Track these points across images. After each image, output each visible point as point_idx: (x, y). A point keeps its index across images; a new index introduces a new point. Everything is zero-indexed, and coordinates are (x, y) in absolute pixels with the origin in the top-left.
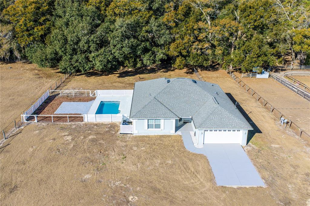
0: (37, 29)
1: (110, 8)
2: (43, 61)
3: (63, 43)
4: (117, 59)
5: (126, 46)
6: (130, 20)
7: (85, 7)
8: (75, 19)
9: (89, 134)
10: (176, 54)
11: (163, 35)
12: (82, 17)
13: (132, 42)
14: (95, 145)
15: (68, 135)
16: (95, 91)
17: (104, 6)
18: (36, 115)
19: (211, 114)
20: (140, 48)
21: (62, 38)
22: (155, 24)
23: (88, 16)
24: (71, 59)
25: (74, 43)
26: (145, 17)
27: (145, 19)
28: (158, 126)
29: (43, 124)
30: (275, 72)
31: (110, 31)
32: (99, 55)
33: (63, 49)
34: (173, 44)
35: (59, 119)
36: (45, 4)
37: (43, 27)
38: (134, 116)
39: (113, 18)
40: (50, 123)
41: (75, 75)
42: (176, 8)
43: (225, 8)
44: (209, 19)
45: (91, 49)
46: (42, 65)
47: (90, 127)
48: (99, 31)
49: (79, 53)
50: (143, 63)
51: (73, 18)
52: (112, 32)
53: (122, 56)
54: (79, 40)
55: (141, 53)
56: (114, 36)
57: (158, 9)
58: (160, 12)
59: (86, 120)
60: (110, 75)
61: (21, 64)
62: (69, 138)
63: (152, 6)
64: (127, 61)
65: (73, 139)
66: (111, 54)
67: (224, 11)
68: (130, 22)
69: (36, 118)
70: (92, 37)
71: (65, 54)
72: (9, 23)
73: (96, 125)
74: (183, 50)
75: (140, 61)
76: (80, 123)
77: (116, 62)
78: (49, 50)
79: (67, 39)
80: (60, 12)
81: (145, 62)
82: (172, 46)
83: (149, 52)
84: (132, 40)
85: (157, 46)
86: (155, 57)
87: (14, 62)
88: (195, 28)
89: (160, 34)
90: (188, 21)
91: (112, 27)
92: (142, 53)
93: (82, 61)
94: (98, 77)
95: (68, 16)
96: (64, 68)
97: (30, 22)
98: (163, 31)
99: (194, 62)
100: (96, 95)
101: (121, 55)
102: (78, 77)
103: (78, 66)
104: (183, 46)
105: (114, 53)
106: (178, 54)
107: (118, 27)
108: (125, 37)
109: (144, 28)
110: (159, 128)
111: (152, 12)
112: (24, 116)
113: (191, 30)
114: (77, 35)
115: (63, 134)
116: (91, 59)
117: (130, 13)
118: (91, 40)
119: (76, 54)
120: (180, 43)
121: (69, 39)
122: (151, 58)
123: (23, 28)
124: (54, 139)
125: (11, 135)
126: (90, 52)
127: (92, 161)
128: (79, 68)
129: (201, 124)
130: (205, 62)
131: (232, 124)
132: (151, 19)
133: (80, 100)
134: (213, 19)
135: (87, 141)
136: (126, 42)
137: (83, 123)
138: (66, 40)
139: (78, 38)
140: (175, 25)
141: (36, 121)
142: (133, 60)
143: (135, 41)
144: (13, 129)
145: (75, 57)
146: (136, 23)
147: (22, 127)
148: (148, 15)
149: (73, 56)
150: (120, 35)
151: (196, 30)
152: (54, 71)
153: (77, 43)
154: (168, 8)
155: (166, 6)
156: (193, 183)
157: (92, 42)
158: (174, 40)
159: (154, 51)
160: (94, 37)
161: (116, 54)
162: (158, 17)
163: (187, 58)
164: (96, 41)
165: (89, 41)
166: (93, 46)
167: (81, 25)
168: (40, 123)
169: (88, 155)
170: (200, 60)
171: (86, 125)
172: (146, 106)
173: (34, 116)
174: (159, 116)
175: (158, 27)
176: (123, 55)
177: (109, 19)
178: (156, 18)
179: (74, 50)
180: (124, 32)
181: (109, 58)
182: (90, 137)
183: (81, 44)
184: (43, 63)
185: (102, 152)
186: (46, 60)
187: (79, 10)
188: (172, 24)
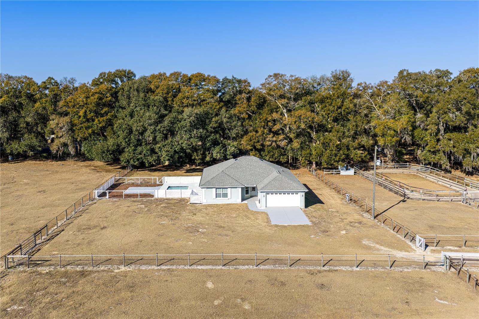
0: (99, 120)
1: (177, 99)
2: (104, 152)
3: (127, 133)
4: (184, 150)
5: (195, 136)
6: (198, 110)
7: (152, 97)
8: (141, 109)
9: (161, 204)
10: (249, 147)
11: (235, 127)
12: (149, 107)
13: (201, 133)
14: (167, 209)
15: (141, 205)
16: (163, 178)
17: (171, 97)
18: (108, 191)
19: (272, 180)
20: (210, 140)
21: (126, 128)
22: (226, 115)
23: (155, 106)
24: (135, 150)
25: (139, 133)
26: (214, 108)
27: (215, 110)
28: (225, 195)
29: (115, 199)
30: (364, 170)
31: (178, 121)
32: (166, 145)
33: (127, 140)
34: (245, 137)
35: (128, 196)
36: (108, 95)
37: (105, 118)
38: (203, 185)
39: (181, 109)
40: (121, 199)
42: (249, 99)
43: (301, 99)
44: (286, 111)
45: (158, 139)
46: (103, 157)
47: (161, 200)
48: (166, 122)
49: (143, 144)
50: (212, 157)
51: (138, 109)
52: (180, 122)
53: (191, 147)
54: (145, 130)
55: (210, 145)
56: (182, 126)
57: (229, 101)
58: (232, 104)
59: (156, 196)
60: (175, 171)
61: (73, 162)
62: (143, 206)
63: (223, 98)
64: (195, 153)
65: (146, 207)
66: (179, 144)
67: (300, 103)
68: (198, 112)
69: (108, 195)
70: (159, 127)
71: (129, 145)
72: (66, 114)
73: (167, 199)
74: (256, 143)
75: (209, 154)
76: (151, 198)
77: (183, 153)
78: (111, 142)
79: (131, 129)
80: (123, 102)
81: (214, 155)
83: (220, 145)
84: (201, 130)
85: (228, 138)
86: (226, 151)
87: (65, 160)
88: (269, 119)
89: (232, 126)
90: (262, 112)
91: (180, 117)
92: (212, 146)
93: (147, 153)
95: (133, 106)
96: (126, 161)
97: (90, 113)
98: (235, 123)
99: (270, 158)
100: (163, 183)
101: (189, 145)
102: (140, 172)
103: (142, 158)
104: (257, 139)
105: (182, 143)
106: (251, 148)
107: (186, 117)
108: (194, 126)
109: (214, 119)
110: (227, 197)
111: (222, 104)
113: (264, 122)
114: (144, 125)
115: (136, 204)
116: (157, 150)
117: (199, 104)
118: (158, 130)
119: (141, 145)
120: (253, 136)
121: (134, 129)
122: (222, 151)
124: (129, 207)
125: (86, 205)
126: (157, 143)
127: (166, 216)
128: (143, 160)
129: (264, 187)
130: (281, 157)
131: (290, 187)
132: (222, 111)
133: (147, 186)
134: (289, 111)
135: (160, 207)
136: (195, 132)
137: (153, 198)
138: (131, 132)
139: (145, 128)
140: (247, 117)
141: (107, 197)
142: (202, 152)
143: (205, 132)
144: (87, 202)
145: (139, 149)
146: (205, 114)
147: (95, 201)
148: (218, 107)
149: (137, 147)
150: (188, 124)
151: (270, 122)
152: (112, 168)
153: (142, 134)
154: (239, 99)
155: (239, 96)
157: (159, 132)
158: (246, 132)
159: (225, 144)
160: (161, 126)
161: (183, 145)
162: (230, 109)
163: (262, 153)
164: (163, 130)
165: (155, 130)
166: (159, 136)
167: (147, 114)
168: (111, 199)
169: (162, 213)
170: (276, 155)
171: (157, 199)
172: (214, 177)
175: (228, 119)
176: (191, 145)
177: (177, 110)
178: (227, 111)
179: (139, 140)
180: (192, 122)
181: (176, 149)
182: (162, 205)
183: (147, 134)
184: (104, 155)
185: (174, 212)
186: (108, 151)
187: (145, 100)
188: (244, 116)
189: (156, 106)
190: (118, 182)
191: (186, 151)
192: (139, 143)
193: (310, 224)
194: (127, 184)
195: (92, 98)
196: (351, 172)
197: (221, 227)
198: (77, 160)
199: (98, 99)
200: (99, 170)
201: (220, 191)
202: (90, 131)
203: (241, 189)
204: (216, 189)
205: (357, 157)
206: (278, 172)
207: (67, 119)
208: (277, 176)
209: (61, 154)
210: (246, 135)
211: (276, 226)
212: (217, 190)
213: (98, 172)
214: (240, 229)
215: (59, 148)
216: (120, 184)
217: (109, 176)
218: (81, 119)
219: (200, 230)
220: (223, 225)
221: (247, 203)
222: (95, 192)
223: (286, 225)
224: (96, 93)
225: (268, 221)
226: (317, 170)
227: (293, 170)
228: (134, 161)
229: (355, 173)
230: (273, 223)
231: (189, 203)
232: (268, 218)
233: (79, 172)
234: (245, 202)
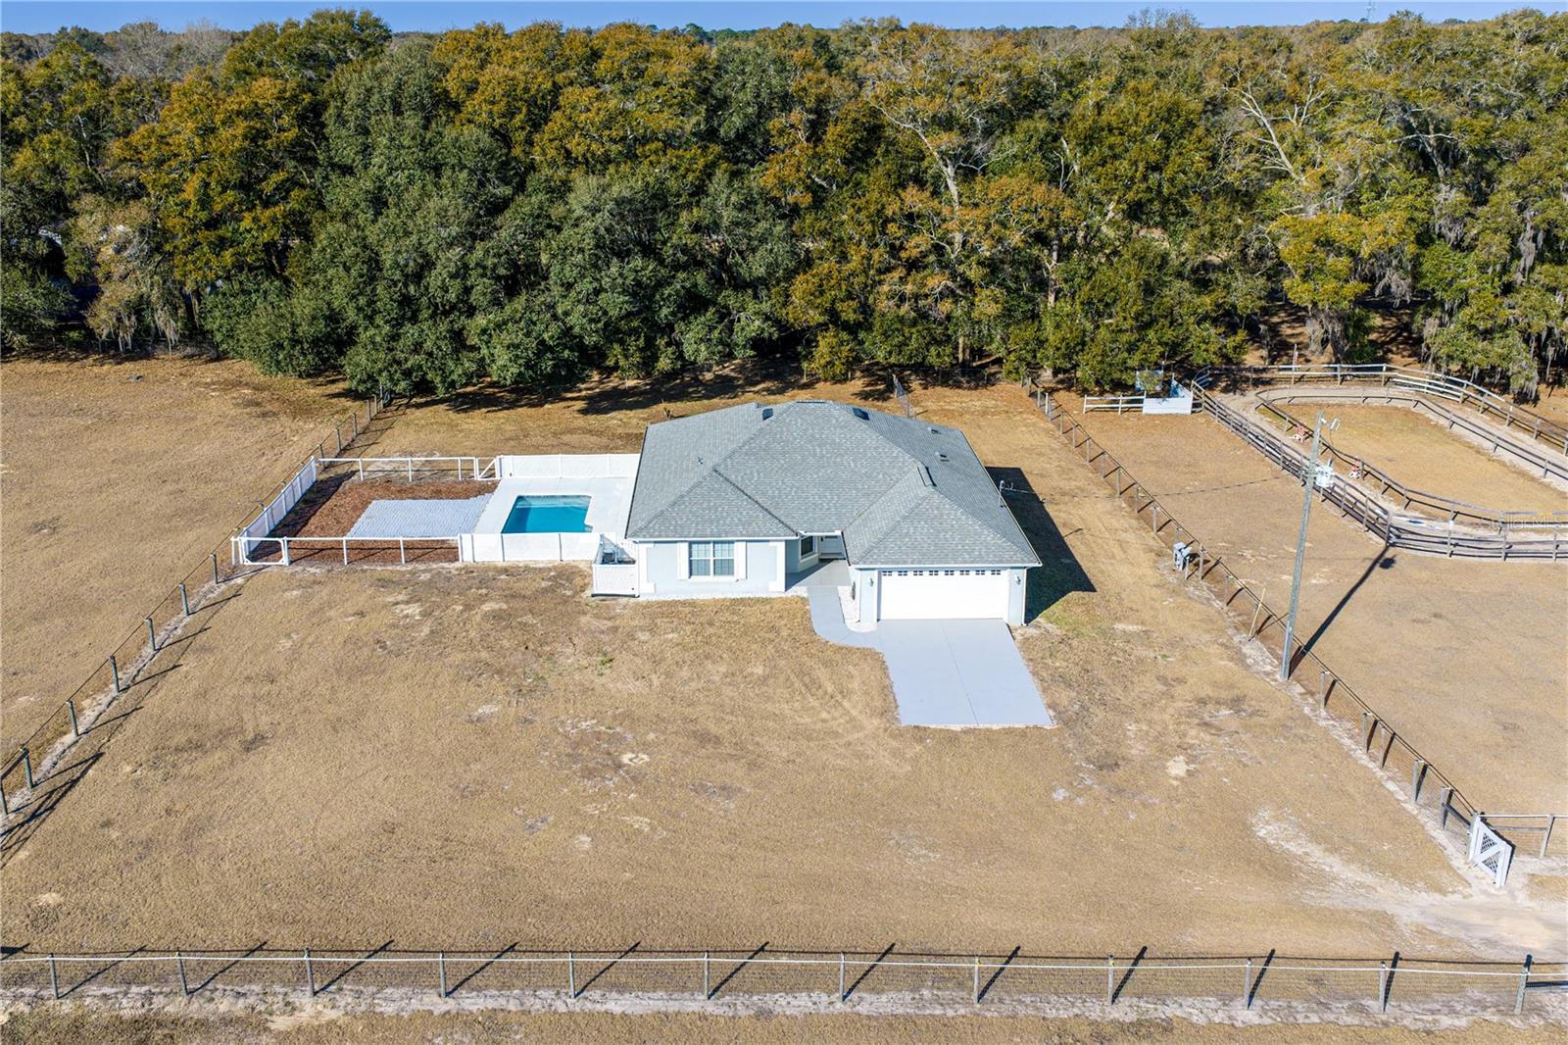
0: (255, 220)
1: (546, 136)
2: (281, 346)
3: (361, 276)
4: (576, 337)
5: (613, 288)
6: (626, 184)
7: (450, 132)
8: (411, 181)
9: (483, 599)
10: (815, 317)
11: (763, 240)
12: (437, 170)
13: (637, 272)
14: (504, 628)
15: (407, 603)
16: (496, 461)
17: (523, 128)
18: (285, 538)
19: (905, 518)
20: (670, 295)
21: (358, 254)
22: (729, 198)
23: (463, 167)
24: (395, 337)
25: (406, 276)
26: (688, 170)
27: (690, 177)
28: (725, 567)
29: (312, 570)
30: (1225, 390)
31: (549, 226)
32: (505, 323)
33: (362, 301)
34: (800, 278)
35: (367, 552)
36: (286, 120)
37: (278, 210)
38: (641, 529)
39: (561, 173)
40: (337, 568)
41: (408, 406)
42: (816, 130)
43: (1012, 130)
44: (952, 174)
45: (475, 297)
46: (278, 362)
47: (485, 578)
48: (508, 229)
49: (425, 314)
50: (680, 356)
51: (401, 177)
52: (559, 229)
53: (599, 325)
54: (428, 264)
55: (673, 314)
56: (566, 248)
57: (742, 137)
58: (753, 146)
59: (466, 557)
60: (547, 406)
61: (179, 364)
62: (414, 610)
63: (720, 125)
64: (616, 346)
65: (426, 614)
66: (555, 317)
67: (1010, 145)
68: (627, 193)
69: (284, 552)
70: (479, 253)
71: (370, 318)
72: (139, 192)
73: (505, 571)
74: (843, 301)
75: (668, 344)
76: (446, 565)
77: (571, 350)
78: (303, 304)
79: (377, 262)
80: (344, 147)
81: (688, 350)
82: (801, 285)
83: (706, 311)
84: (638, 262)
85: (740, 285)
86: (731, 331)
87: (148, 356)
88: (889, 212)
89: (750, 239)
90: (864, 183)
91: (557, 211)
92: (680, 315)
93: (439, 348)
94: (501, 414)
95: (381, 167)
96: (365, 377)
97: (224, 190)
98: (763, 225)
99: (890, 353)
100: (498, 477)
101: (591, 321)
102: (418, 413)
103: (420, 367)
104: (844, 287)
105: (566, 314)
106: (822, 319)
107: (579, 212)
108: (610, 249)
109: (684, 217)
110: (730, 572)
111: (716, 149)
112: (242, 543)
113: (873, 222)
114: (420, 244)
115: (391, 599)
116: (473, 340)
117: (631, 156)
118: (477, 264)
119: (414, 320)
120: (829, 276)
121: (387, 259)
122: (716, 334)
123: (195, 217)
124: (362, 614)
125: (204, 603)
126: (471, 312)
127: (499, 672)
128: (426, 374)
129: (870, 551)
130: (933, 350)
131: (973, 550)
132: (715, 180)
133: (437, 494)
134: (967, 175)
135: (478, 618)
136: (614, 270)
137: (458, 564)
138: (374, 263)
139: (425, 255)
140: (810, 200)
141: (285, 560)
142: (641, 342)
143: (651, 268)
144: (207, 587)
145: (410, 332)
146: (654, 196)
147: (240, 581)
148: (701, 162)
149: (401, 325)
150: (589, 242)
151: (894, 220)
152: (319, 390)
153: (418, 277)
154: (781, 132)
155: (775, 124)
156: (824, 721)
157: (480, 271)
158: (806, 263)
159: (726, 307)
160: (488, 251)
161: (572, 320)
162: (744, 167)
163: (862, 335)
164: (495, 266)
165: (466, 266)
166: (481, 288)
167: (433, 204)
168: (300, 568)
169: (484, 655)
170: (913, 344)
171: (468, 570)
172: (682, 496)
173: (280, 540)
174: (727, 528)
175: (740, 210)
176: (599, 321)
177: (546, 181)
178: (735, 175)
179: (406, 301)
180: (602, 231)
181: (546, 336)
182: (487, 607)
183: (434, 279)
184: (281, 357)
185: (531, 646)
186: (295, 342)
187: (425, 146)
188: (800, 197)
189: (466, 167)
190: (332, 473)
191: (581, 342)
192: (409, 311)
193: (1045, 720)
194: (365, 483)
195: (224, 133)
196: (1181, 403)
197: (704, 738)
198: (191, 357)
199: (245, 137)
200: (269, 407)
201: (705, 553)
202: (228, 256)
203: (783, 544)
204: (691, 543)
205: (1206, 350)
206: (923, 471)
207: (139, 212)
208: (924, 498)
209: (129, 339)
210: (805, 272)
211: (920, 733)
212: (694, 546)
213: (264, 415)
214: (778, 750)
215: (119, 319)
216: (339, 481)
217: (305, 433)
218: (190, 213)
219: (626, 758)
220: (713, 729)
221: (805, 595)
222: (236, 543)
223: (957, 727)
224: (239, 113)
225: (887, 709)
226: (1058, 390)
227: (970, 389)
228: (391, 379)
229: (1195, 405)
230: (908, 717)
231: (588, 593)
232: (886, 690)
233: (193, 419)
234: (800, 590)
